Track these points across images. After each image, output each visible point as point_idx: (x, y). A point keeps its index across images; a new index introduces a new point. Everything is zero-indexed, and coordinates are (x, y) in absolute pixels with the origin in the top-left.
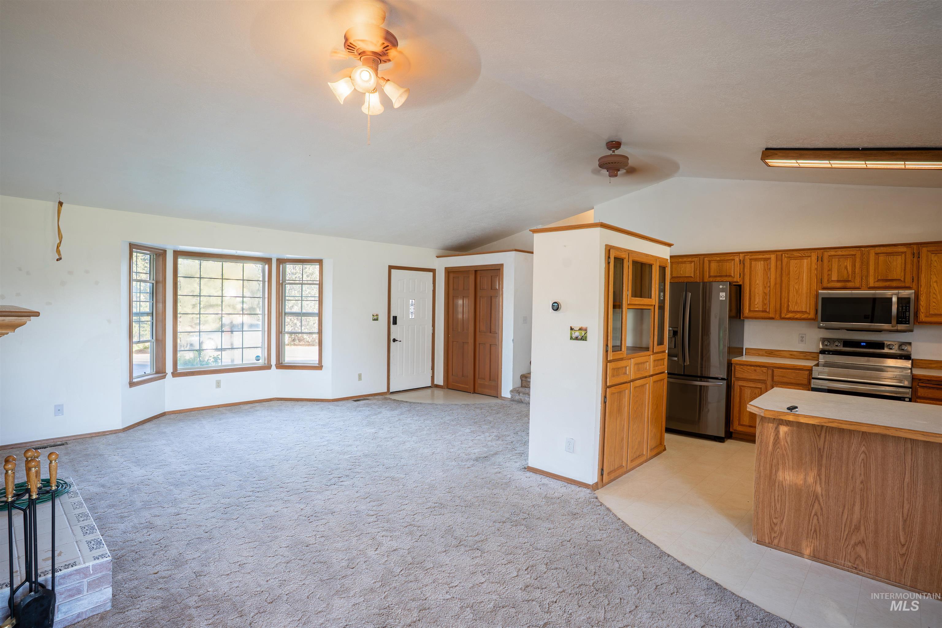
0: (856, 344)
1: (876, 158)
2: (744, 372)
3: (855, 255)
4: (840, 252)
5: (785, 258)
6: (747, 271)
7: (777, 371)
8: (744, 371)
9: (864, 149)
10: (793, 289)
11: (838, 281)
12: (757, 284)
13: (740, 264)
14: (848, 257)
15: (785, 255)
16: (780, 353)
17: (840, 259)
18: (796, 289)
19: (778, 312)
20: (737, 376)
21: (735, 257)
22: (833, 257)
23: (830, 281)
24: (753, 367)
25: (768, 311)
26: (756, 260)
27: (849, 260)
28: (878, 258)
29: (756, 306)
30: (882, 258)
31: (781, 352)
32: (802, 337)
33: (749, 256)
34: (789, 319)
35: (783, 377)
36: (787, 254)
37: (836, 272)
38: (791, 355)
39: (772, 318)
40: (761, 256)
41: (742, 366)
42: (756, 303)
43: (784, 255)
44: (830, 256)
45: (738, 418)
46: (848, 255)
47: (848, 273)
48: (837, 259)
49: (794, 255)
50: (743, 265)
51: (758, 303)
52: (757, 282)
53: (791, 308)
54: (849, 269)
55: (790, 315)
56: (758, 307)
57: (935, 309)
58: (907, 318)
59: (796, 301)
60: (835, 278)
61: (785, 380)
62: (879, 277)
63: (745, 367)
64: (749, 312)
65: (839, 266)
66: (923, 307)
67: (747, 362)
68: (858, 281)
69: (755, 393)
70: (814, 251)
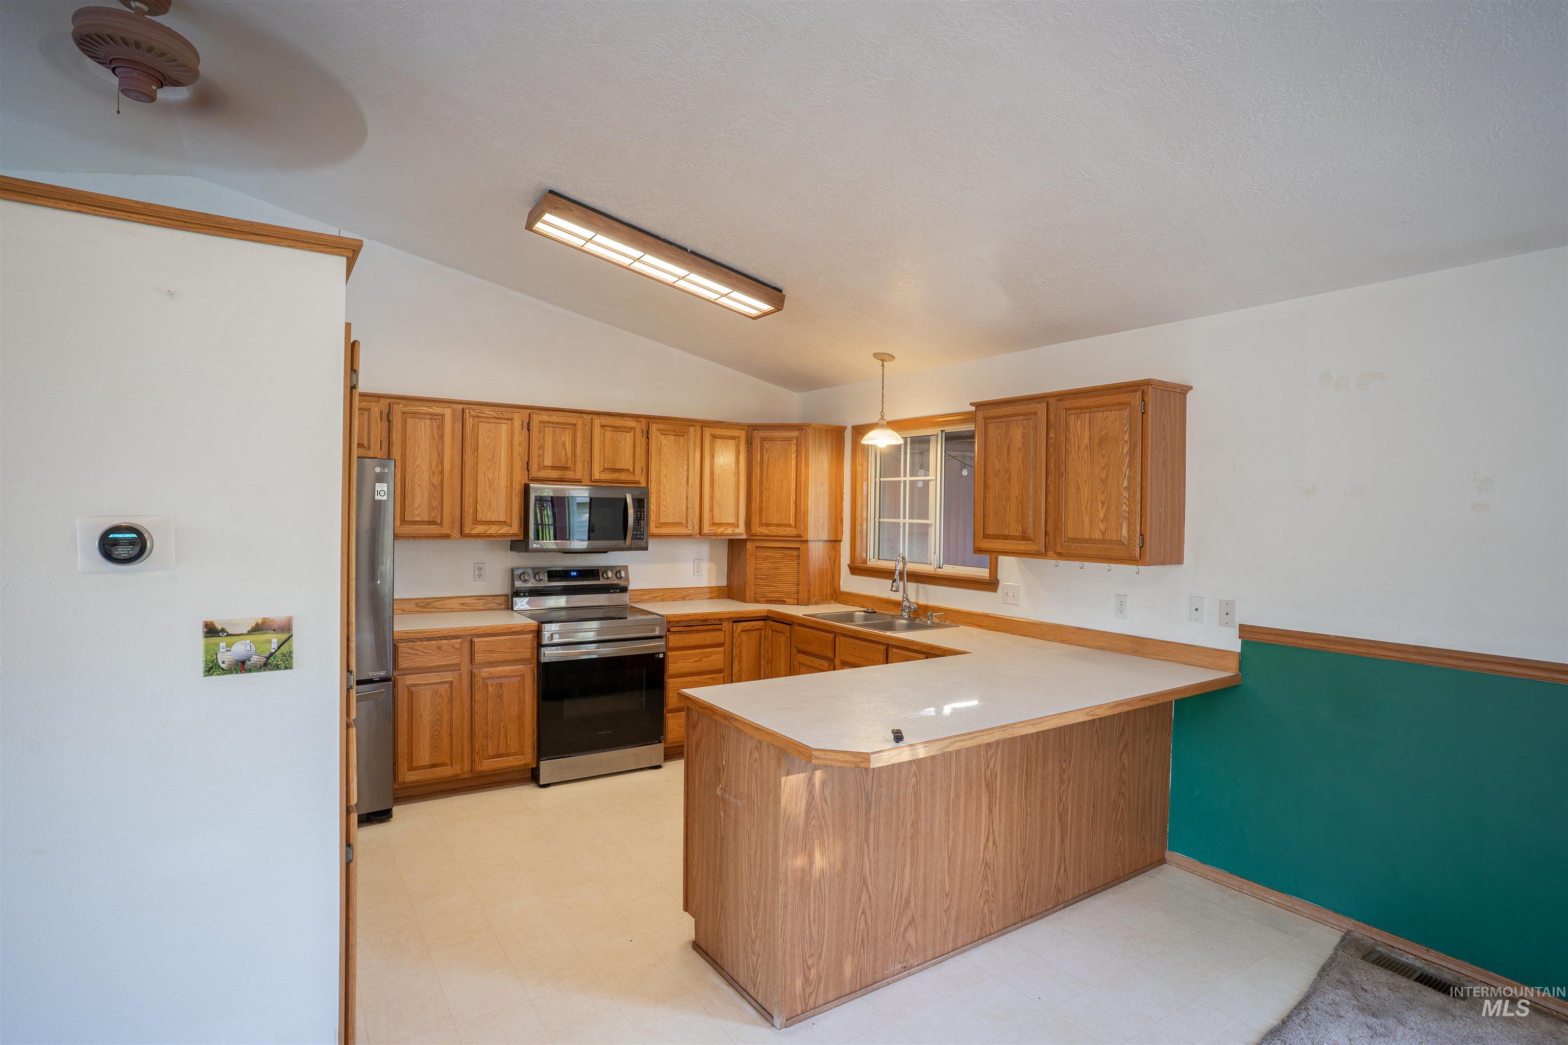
0: (564, 574)
1: (709, 273)
2: (417, 654)
3: (575, 425)
4: (556, 417)
5: (469, 418)
6: (396, 436)
7: (481, 642)
8: (418, 652)
9: (692, 253)
10: (483, 479)
11: (553, 468)
12: (418, 466)
13: (381, 420)
14: (566, 427)
15: (470, 412)
16: (442, 602)
17: (556, 429)
18: (489, 480)
19: (457, 525)
20: (403, 667)
21: (372, 404)
22: (546, 425)
23: (542, 466)
24: (434, 642)
25: (439, 522)
26: (415, 415)
27: (567, 433)
28: (604, 433)
29: (417, 513)
30: (609, 434)
31: (446, 602)
32: (480, 569)
33: (401, 406)
34: (478, 536)
35: (490, 651)
36: (474, 410)
37: (551, 452)
38: (463, 604)
39: (446, 536)
40: (425, 409)
41: (412, 643)
42: (416, 506)
43: (467, 411)
44: (541, 422)
45: (406, 757)
46: (566, 424)
47: (566, 454)
48: (552, 429)
49: (485, 413)
50: (387, 423)
51: (419, 506)
52: (419, 461)
53: (481, 516)
54: (567, 449)
55: (479, 529)
56: (419, 515)
57: (665, 515)
58: (642, 530)
59: (490, 502)
60: (548, 462)
61: (495, 657)
62: (606, 465)
63: (419, 643)
64: (401, 524)
65: (555, 441)
66: (653, 512)
67: (424, 632)
68: (580, 470)
69: (441, 695)
70: (518, 410)
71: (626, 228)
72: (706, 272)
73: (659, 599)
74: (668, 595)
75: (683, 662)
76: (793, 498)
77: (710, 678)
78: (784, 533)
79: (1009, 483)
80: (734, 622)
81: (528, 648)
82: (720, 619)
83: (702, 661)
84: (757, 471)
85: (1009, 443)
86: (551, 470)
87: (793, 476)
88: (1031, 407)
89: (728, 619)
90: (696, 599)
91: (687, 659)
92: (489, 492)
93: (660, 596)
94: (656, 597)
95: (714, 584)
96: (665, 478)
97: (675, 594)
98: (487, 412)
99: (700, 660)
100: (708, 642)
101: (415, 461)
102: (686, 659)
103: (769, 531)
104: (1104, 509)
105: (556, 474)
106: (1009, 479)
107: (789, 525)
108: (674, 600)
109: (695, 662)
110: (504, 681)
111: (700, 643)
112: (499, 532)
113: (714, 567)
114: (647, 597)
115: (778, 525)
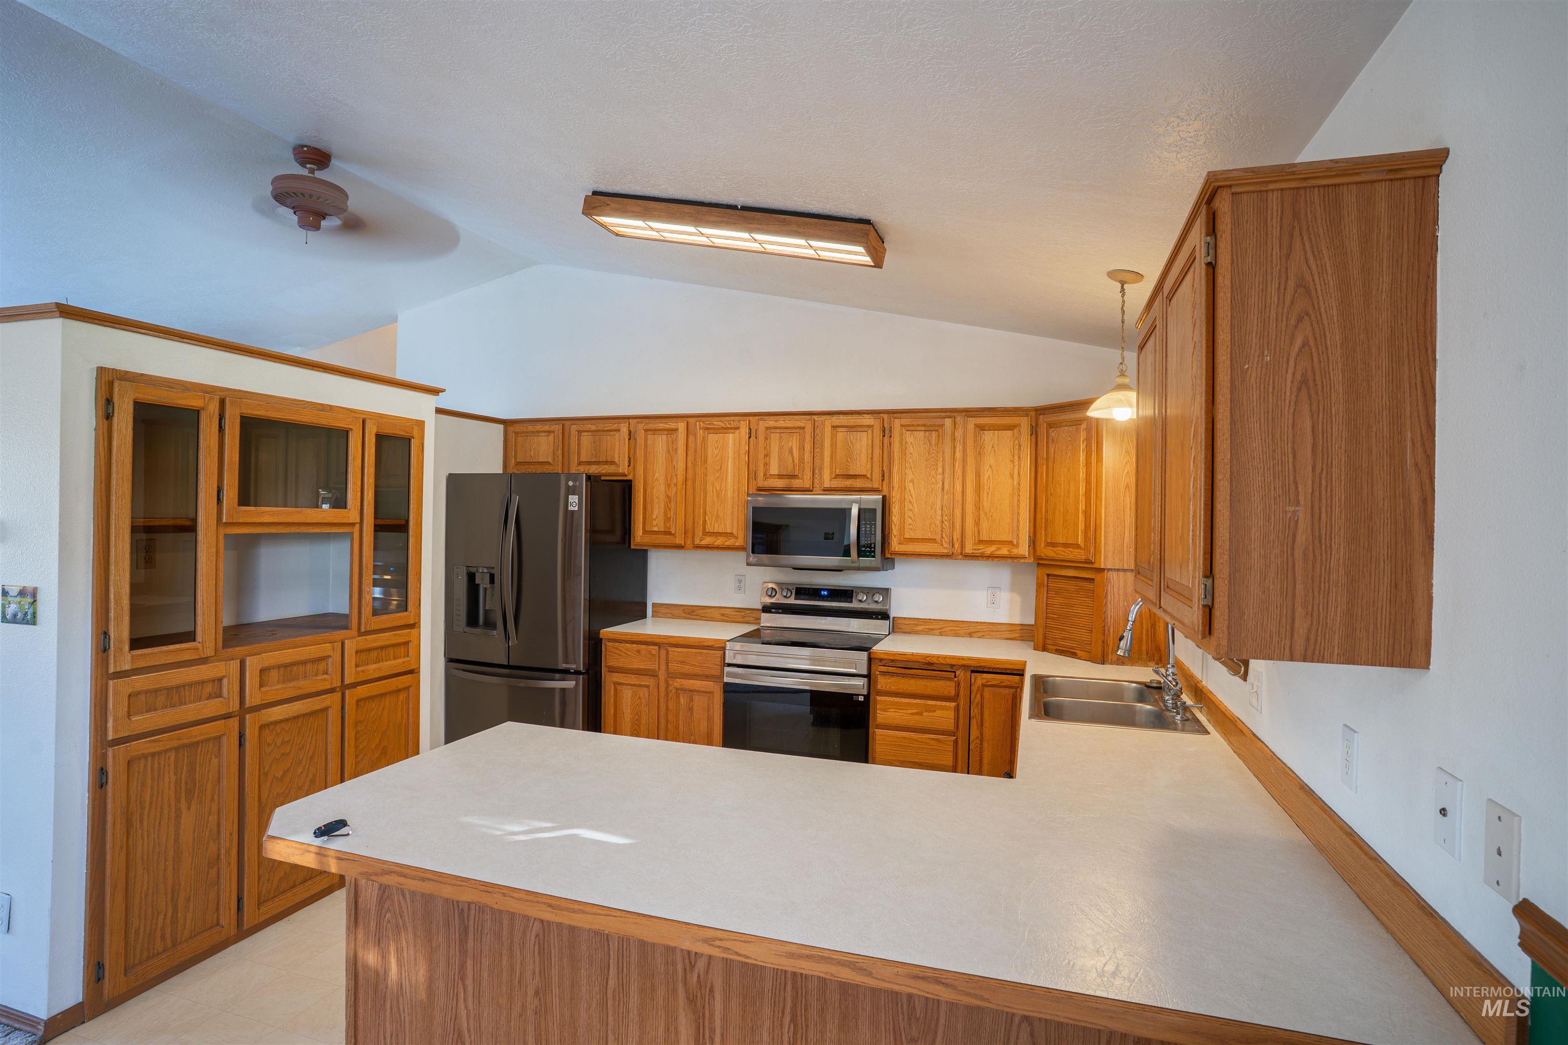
0: (813, 592)
1: (759, 226)
2: (620, 655)
3: (803, 428)
4: (782, 422)
5: (700, 431)
6: (640, 453)
7: (674, 651)
8: (621, 653)
9: (745, 208)
10: (711, 490)
11: (780, 476)
12: (656, 479)
13: (629, 439)
14: (794, 431)
15: (700, 425)
16: (708, 611)
17: (782, 435)
18: (717, 491)
19: (690, 535)
20: (610, 664)
21: (622, 425)
22: (773, 431)
23: (768, 475)
24: (635, 646)
25: (673, 532)
26: (655, 431)
27: (794, 438)
28: (836, 435)
29: (655, 523)
30: (841, 435)
32: (740, 581)
33: (644, 424)
34: (708, 547)
35: (682, 662)
36: (704, 422)
37: (777, 458)
38: (723, 615)
39: (680, 547)
40: (662, 426)
41: (617, 644)
42: (654, 517)
43: (698, 423)
44: (767, 428)
46: (794, 428)
47: (793, 461)
48: (778, 435)
49: (714, 424)
50: (633, 441)
51: (657, 517)
52: (657, 475)
53: (709, 526)
54: (795, 455)
55: (707, 541)
56: (657, 525)
57: (911, 529)
58: (873, 546)
59: (717, 513)
60: (774, 470)
61: (687, 669)
62: (838, 471)
63: (623, 644)
64: (643, 534)
65: (781, 448)
66: (895, 525)
67: (627, 635)
68: (809, 478)
69: (639, 697)
70: (744, 418)
71: (662, 205)
72: (756, 226)
73: (937, 632)
74: (949, 628)
75: (896, 712)
76: (1082, 506)
77: (933, 739)
78: (1071, 557)
80: (973, 671)
81: (718, 665)
82: (952, 666)
83: (922, 715)
84: (1043, 469)
86: (779, 478)
87: (1082, 475)
89: (964, 667)
90: (987, 637)
91: (902, 709)
92: (716, 502)
93: (938, 629)
94: (933, 630)
95: (1017, 620)
96: (911, 484)
97: (958, 629)
98: (715, 423)
99: (920, 714)
100: (929, 692)
101: (654, 475)
102: (900, 709)
103: (1055, 553)
105: (782, 483)
107: (1077, 546)
108: (957, 635)
109: (912, 714)
110: (695, 695)
111: (919, 692)
112: (726, 544)
113: (1017, 598)
114: (920, 628)
115: (1065, 545)
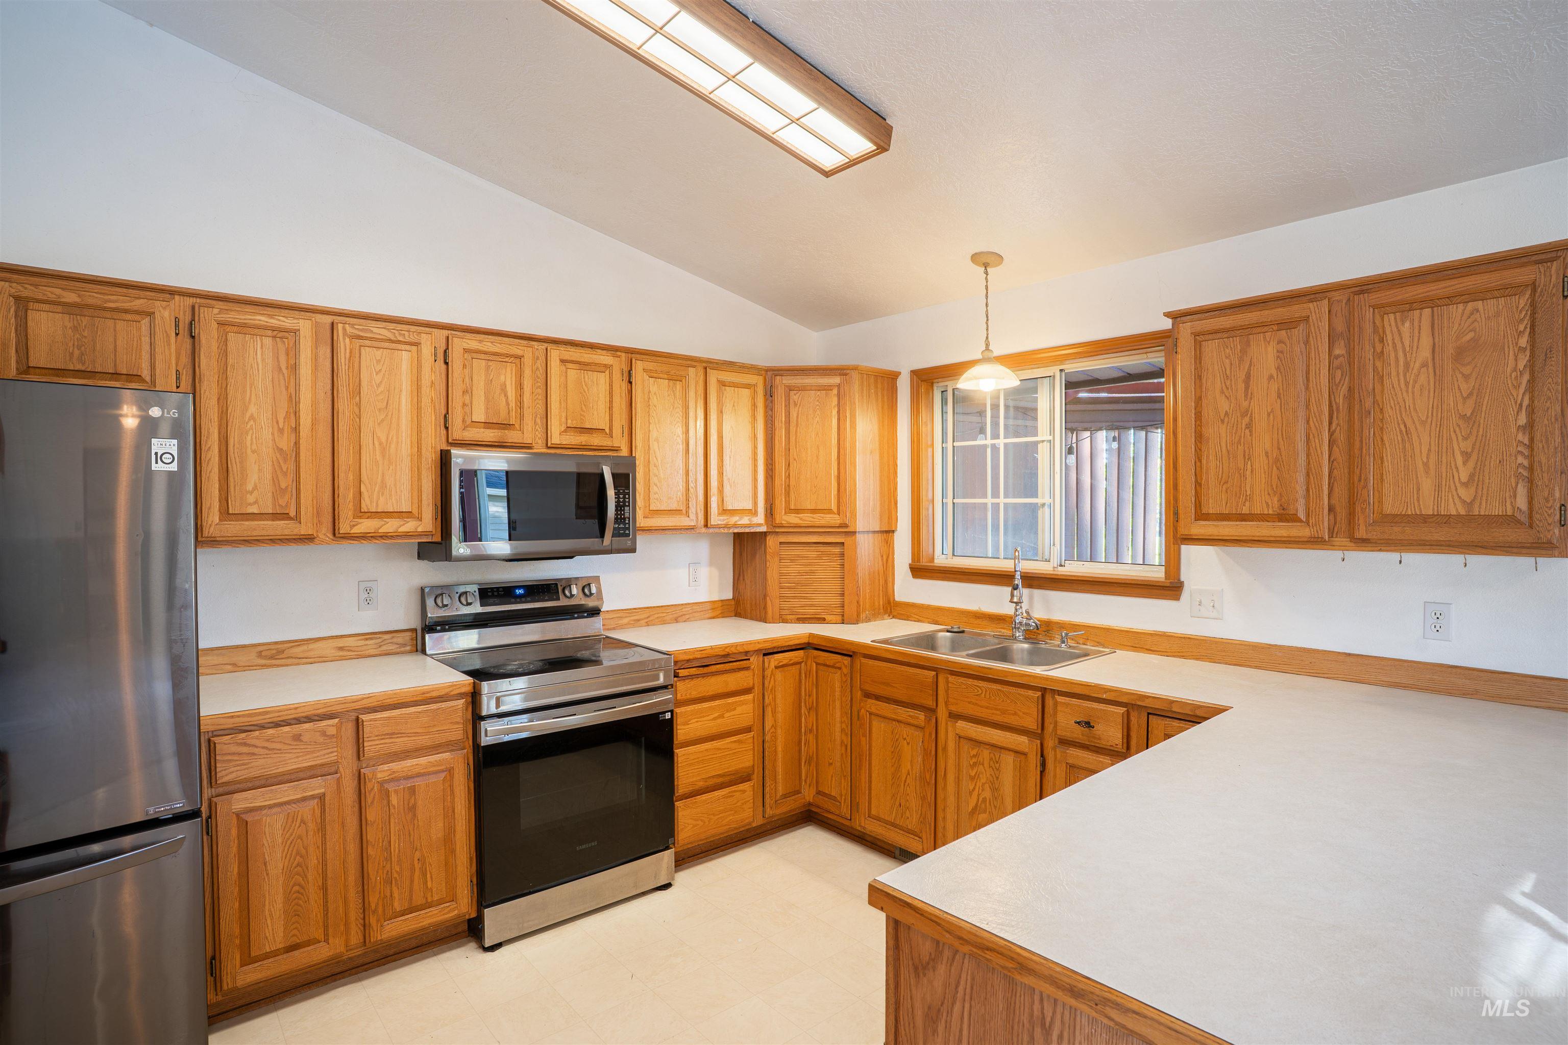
0: (504, 592)
2: (254, 754)
3: (520, 357)
4: (489, 344)
5: (344, 339)
6: (208, 365)
7: (375, 720)
8: (256, 750)
10: (371, 442)
11: (488, 425)
12: (252, 417)
13: (177, 334)
14: (507, 359)
15: (344, 329)
16: (305, 647)
17: (490, 363)
18: (381, 444)
19: (327, 519)
20: (225, 779)
21: (158, 303)
22: (475, 355)
23: (468, 422)
24: (286, 729)
25: (292, 514)
26: (243, 328)
27: (509, 369)
28: (566, 373)
29: (251, 499)
30: (573, 374)
31: (311, 646)
32: (368, 590)
33: (216, 311)
34: (363, 536)
35: (391, 735)
36: (352, 326)
37: (483, 398)
38: (341, 649)
39: (308, 539)
41: (243, 735)
42: (250, 487)
43: (340, 326)
44: (466, 351)
45: (237, 941)
46: (507, 356)
47: (508, 404)
48: (484, 362)
49: (372, 331)
50: (188, 341)
51: (255, 488)
52: (252, 409)
53: (368, 502)
54: (509, 394)
55: (366, 526)
56: (256, 502)
57: (657, 499)
58: (627, 522)
59: (383, 481)
60: (479, 415)
61: (400, 743)
62: (569, 421)
63: (257, 733)
64: (220, 520)
65: (488, 382)
66: (640, 495)
67: (267, 713)
68: (530, 429)
69: (303, 821)
70: (427, 329)
73: (643, 622)
74: (656, 616)
75: (697, 722)
76: (834, 472)
77: (735, 742)
78: (823, 522)
79: (1251, 432)
80: (765, 655)
81: (458, 723)
82: (746, 653)
83: (724, 717)
84: (781, 434)
85: (1249, 369)
86: (484, 428)
87: (834, 442)
88: (1296, 310)
89: (757, 651)
90: (693, 619)
91: (704, 717)
92: (380, 463)
93: (645, 619)
94: (639, 620)
95: (716, 597)
96: (655, 443)
97: (665, 615)
98: (375, 330)
99: (722, 716)
100: (732, 687)
101: (245, 408)
102: (701, 717)
103: (801, 519)
104: (1471, 464)
105: (492, 435)
106: (1249, 426)
107: (830, 511)
108: (664, 622)
109: (715, 719)
110: (418, 782)
111: (720, 691)
112: (401, 530)
113: (715, 572)
114: (626, 621)
115: (814, 511)
